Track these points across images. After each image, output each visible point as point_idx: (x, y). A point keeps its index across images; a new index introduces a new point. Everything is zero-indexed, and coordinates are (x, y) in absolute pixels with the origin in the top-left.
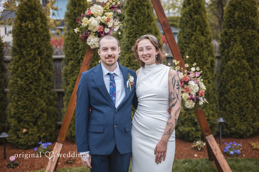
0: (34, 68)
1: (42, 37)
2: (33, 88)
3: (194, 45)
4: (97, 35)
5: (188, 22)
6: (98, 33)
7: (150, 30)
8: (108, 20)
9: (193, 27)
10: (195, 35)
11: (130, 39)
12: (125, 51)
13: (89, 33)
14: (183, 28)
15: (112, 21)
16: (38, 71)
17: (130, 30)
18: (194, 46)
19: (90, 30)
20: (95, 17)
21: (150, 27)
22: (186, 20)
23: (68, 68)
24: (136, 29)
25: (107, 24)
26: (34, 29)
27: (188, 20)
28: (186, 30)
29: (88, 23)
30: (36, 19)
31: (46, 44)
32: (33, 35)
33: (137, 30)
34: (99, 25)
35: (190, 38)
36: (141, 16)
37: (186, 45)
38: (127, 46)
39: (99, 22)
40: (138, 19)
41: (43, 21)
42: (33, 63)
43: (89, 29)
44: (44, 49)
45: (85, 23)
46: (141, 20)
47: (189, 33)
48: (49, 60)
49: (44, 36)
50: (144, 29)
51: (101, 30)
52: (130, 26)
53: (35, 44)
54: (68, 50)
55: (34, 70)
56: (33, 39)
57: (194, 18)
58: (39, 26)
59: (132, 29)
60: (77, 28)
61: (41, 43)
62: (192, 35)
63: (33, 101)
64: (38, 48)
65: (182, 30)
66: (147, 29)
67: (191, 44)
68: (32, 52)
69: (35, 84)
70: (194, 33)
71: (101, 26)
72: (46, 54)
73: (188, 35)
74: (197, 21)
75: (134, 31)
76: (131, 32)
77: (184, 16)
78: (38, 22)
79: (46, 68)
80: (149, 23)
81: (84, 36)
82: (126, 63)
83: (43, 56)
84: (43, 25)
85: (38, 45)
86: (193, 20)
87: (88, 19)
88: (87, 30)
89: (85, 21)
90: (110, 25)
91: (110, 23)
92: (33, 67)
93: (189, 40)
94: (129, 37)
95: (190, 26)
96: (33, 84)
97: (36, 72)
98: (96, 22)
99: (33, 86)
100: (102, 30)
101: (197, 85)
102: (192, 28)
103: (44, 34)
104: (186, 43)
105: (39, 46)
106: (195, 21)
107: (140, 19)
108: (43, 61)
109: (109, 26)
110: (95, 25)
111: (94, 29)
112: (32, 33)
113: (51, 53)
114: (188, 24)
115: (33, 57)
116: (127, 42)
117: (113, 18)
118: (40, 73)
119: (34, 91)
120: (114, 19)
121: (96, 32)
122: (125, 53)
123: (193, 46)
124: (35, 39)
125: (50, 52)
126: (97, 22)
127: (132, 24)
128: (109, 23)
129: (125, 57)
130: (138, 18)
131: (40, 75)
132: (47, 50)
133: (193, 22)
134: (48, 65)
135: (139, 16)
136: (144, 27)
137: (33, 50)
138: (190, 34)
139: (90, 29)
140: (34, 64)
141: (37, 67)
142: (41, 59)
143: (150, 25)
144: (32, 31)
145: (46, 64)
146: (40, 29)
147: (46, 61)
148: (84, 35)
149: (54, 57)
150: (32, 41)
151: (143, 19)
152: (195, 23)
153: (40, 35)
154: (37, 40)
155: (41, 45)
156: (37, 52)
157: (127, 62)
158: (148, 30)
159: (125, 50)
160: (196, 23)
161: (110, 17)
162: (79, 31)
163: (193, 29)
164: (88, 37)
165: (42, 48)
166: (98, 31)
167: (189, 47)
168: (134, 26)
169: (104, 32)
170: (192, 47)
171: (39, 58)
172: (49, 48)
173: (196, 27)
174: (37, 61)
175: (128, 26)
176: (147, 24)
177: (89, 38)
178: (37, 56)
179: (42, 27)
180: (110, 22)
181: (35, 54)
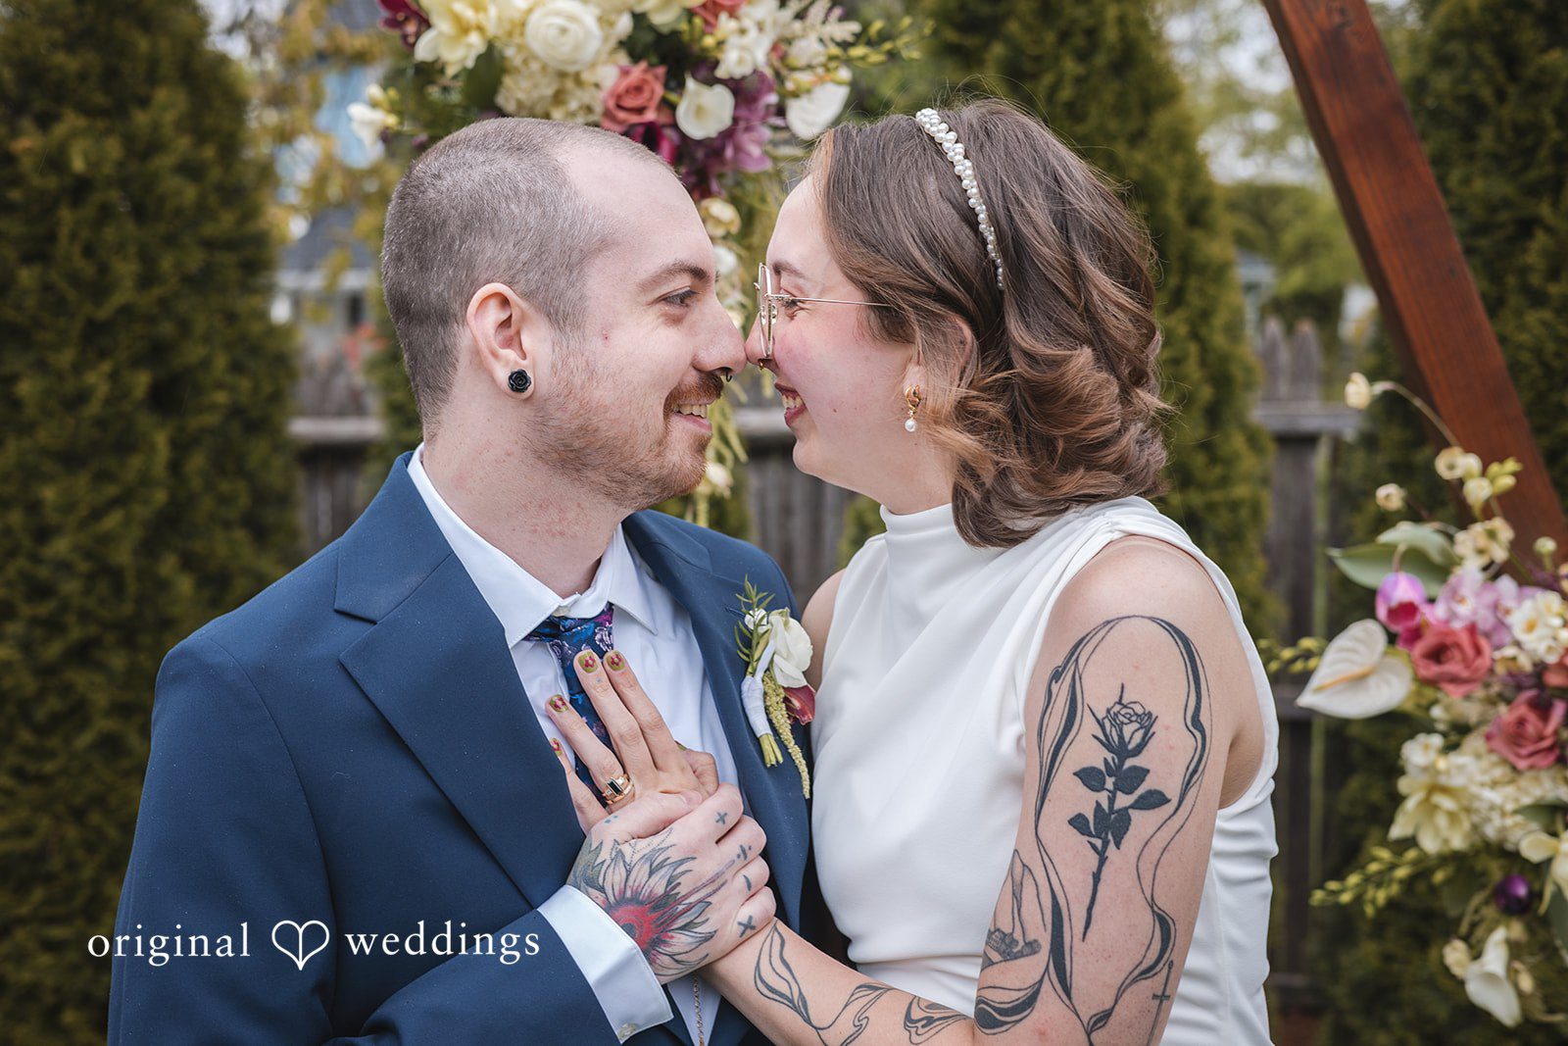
0: (112, 521)
1: (195, 260)
2: (101, 699)
16: (150, 548)
21: (1139, 156)
22: (1459, 99)
26: (123, 183)
30: (144, 102)
31: (231, 317)
32: (110, 233)
41: (209, 121)
42: (103, 477)
44: (206, 363)
48: (258, 449)
49: (209, 244)
53: (126, 310)
55: (105, 539)
56: (103, 269)
58: (164, 162)
61: (183, 306)
63: (95, 818)
64: (156, 352)
68: (96, 378)
69: (118, 661)
72: (221, 397)
78: (156, 126)
79: (227, 525)
80: (1133, 125)
83: (196, 422)
84: (209, 152)
85: (151, 320)
92: (97, 514)
96: (99, 666)
97: (123, 556)
99: (98, 678)
103: (209, 230)
105: (166, 329)
108: (197, 462)
112: (106, 212)
113: (277, 397)
115: (101, 423)
118: (168, 565)
119: (103, 724)
124: (126, 269)
125: (267, 388)
131: (163, 585)
132: (236, 367)
134: (244, 500)
135: (1037, 59)
137: (106, 367)
140: (111, 490)
141: (141, 511)
142: (181, 447)
143: (1137, 138)
144: (96, 198)
145: (225, 487)
146: (172, 183)
147: (228, 461)
149: (304, 428)
150: (99, 289)
151: (1079, 79)
153: (170, 241)
154: (146, 280)
155: (185, 326)
156: (141, 381)
165: (193, 353)
171: (161, 440)
172: (254, 350)
174: (135, 462)
176: (1113, 125)
178: (145, 420)
179: (191, 170)
181: (115, 398)
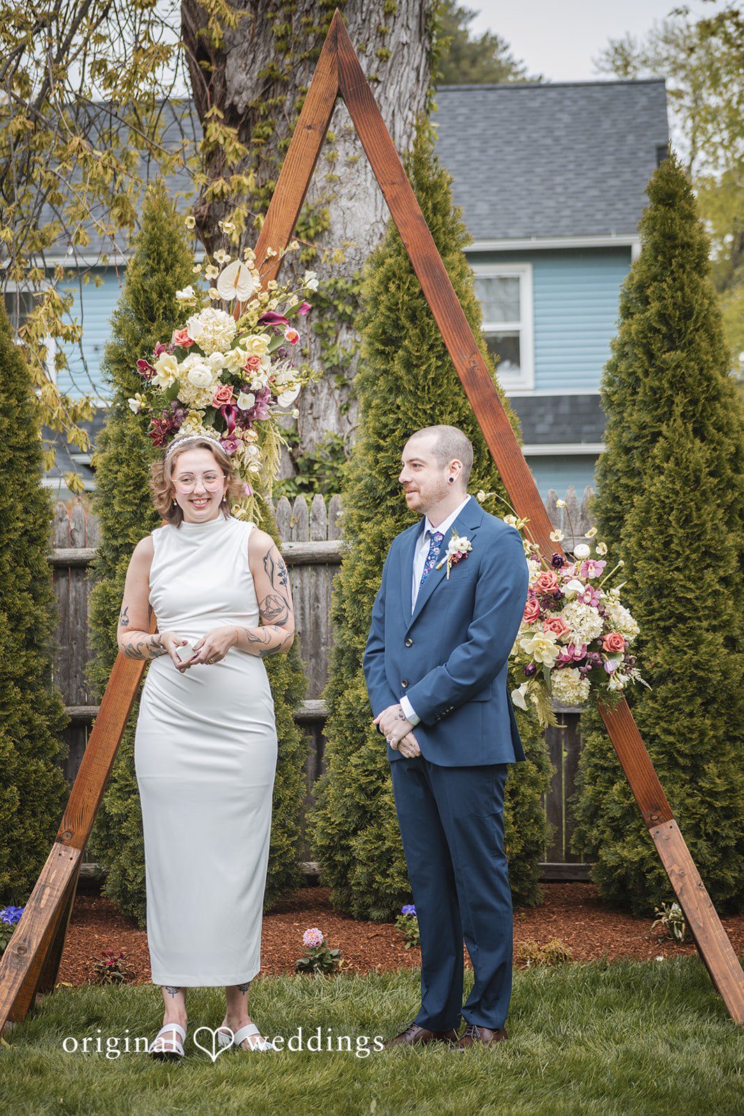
1: (8, 454)
3: (662, 478)
4: (213, 422)
5: (638, 380)
6: (214, 413)
7: (466, 418)
8: (253, 364)
9: (657, 401)
10: (666, 438)
11: (383, 457)
12: (363, 507)
13: (180, 412)
14: (621, 409)
15: (266, 366)
17: (383, 419)
18: (662, 482)
19: (186, 402)
20: (203, 355)
23: (114, 586)
24: (405, 413)
25: (247, 379)
27: (640, 373)
28: (631, 415)
29: (177, 375)
31: (23, 484)
33: (411, 419)
34: (220, 383)
35: (647, 450)
36: (428, 358)
37: (632, 483)
38: (370, 488)
39: (220, 372)
40: (415, 371)
41: (12, 385)
43: (183, 396)
44: (12, 507)
45: (168, 375)
46: (427, 372)
47: (643, 427)
49: (14, 448)
50: (442, 414)
51: (225, 401)
52: (385, 400)
54: (117, 509)
57: (664, 362)
59: (391, 411)
60: (137, 395)
62: (656, 436)
65: (618, 417)
66: (456, 414)
67: (652, 478)
70: (664, 428)
71: (224, 387)
72: (19, 525)
73: (636, 438)
74: (674, 376)
75: (398, 420)
76: (386, 426)
77: (623, 355)
79: (21, 590)
81: (164, 427)
82: (365, 562)
84: (13, 401)
86: (662, 370)
87: (180, 361)
88: (174, 404)
89: (166, 368)
90: (258, 381)
91: (259, 375)
93: (644, 461)
94: (379, 448)
95: (647, 399)
98: (207, 370)
100: (228, 402)
101: (595, 611)
102: (656, 409)
103: (13, 441)
104: (632, 473)
106: (670, 373)
107: (424, 368)
108: (7, 557)
109: (255, 386)
110: (201, 380)
111: (198, 396)
114: (640, 390)
116: (368, 471)
117: (269, 358)
120: (273, 361)
121: (209, 409)
122: (362, 519)
123: (656, 485)
125: (40, 521)
126: (209, 373)
127: (390, 391)
128: (253, 373)
129: (362, 536)
130: (417, 366)
132: (26, 511)
133: (661, 380)
135: (419, 358)
136: (442, 403)
138: (646, 432)
139: (185, 399)
145: (20, 570)
147: (21, 559)
148: (164, 422)
151: (438, 367)
152: (666, 386)
157: (370, 557)
158: (459, 416)
159: (360, 504)
160: (671, 383)
161: (259, 355)
162: (143, 405)
163: (659, 411)
164: (177, 430)
166: (214, 406)
167: (642, 491)
168: (399, 401)
169: (234, 408)
170: (653, 489)
172: (34, 500)
173: (670, 402)
175: (375, 402)
177: (182, 431)
180: (261, 371)
